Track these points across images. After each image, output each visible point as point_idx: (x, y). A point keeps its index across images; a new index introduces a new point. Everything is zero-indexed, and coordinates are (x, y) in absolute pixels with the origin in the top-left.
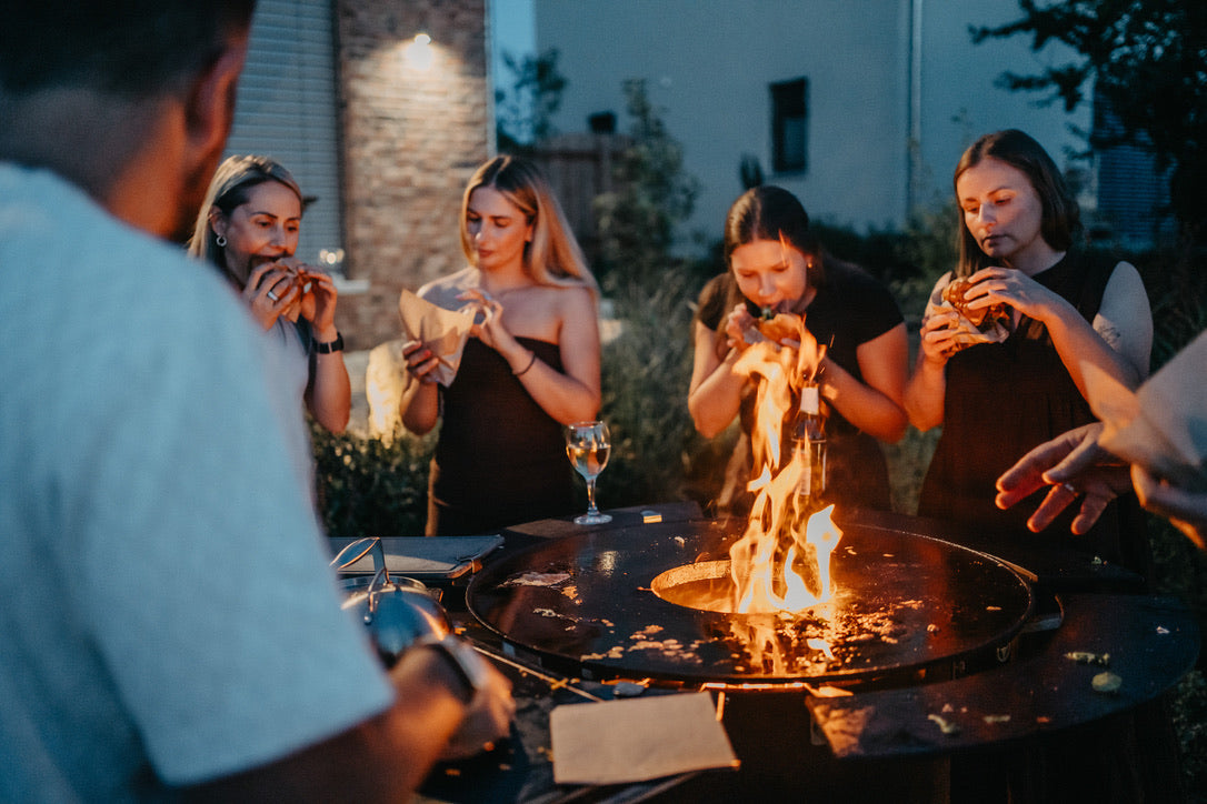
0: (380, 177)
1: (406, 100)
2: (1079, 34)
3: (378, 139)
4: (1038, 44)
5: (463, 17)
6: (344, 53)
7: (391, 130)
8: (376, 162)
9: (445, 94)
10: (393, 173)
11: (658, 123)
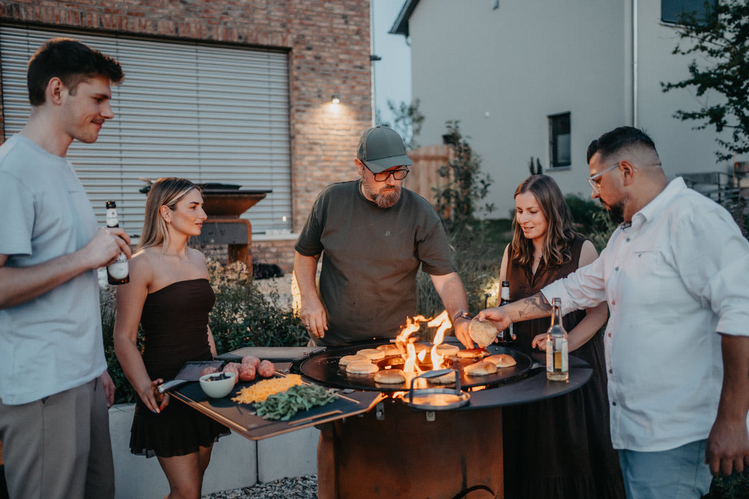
0: (311, 176)
1: (327, 134)
2: (726, 86)
3: (310, 155)
4: (701, 92)
5: (358, 88)
6: (293, 110)
7: (318, 150)
8: (310, 168)
9: (349, 130)
10: (318, 174)
11: (466, 145)
